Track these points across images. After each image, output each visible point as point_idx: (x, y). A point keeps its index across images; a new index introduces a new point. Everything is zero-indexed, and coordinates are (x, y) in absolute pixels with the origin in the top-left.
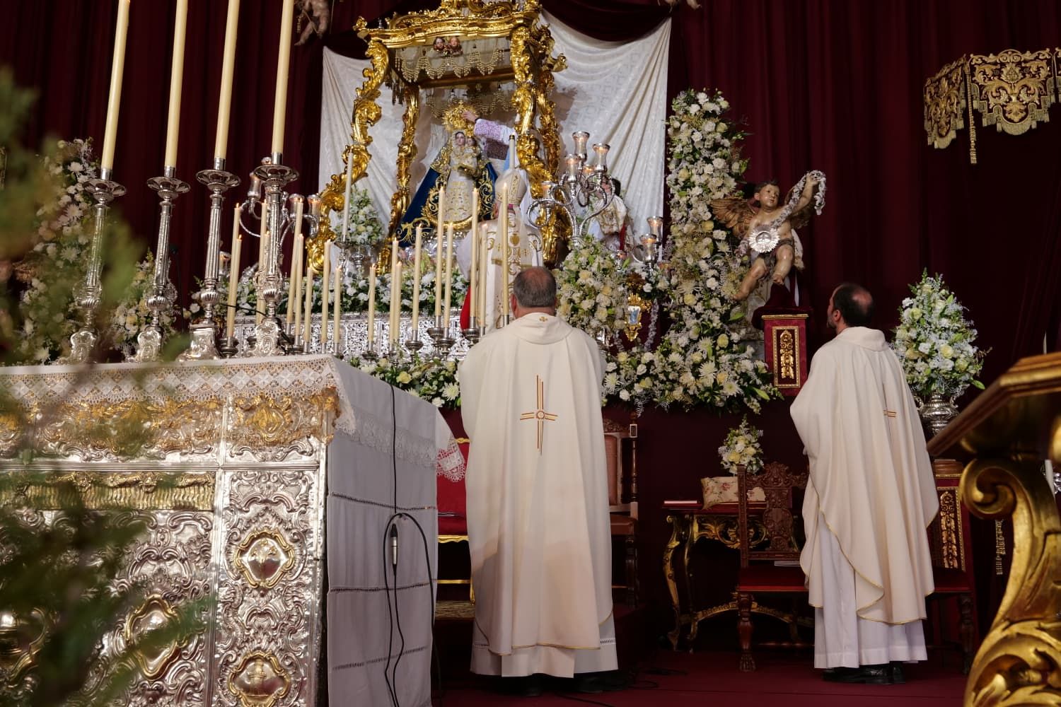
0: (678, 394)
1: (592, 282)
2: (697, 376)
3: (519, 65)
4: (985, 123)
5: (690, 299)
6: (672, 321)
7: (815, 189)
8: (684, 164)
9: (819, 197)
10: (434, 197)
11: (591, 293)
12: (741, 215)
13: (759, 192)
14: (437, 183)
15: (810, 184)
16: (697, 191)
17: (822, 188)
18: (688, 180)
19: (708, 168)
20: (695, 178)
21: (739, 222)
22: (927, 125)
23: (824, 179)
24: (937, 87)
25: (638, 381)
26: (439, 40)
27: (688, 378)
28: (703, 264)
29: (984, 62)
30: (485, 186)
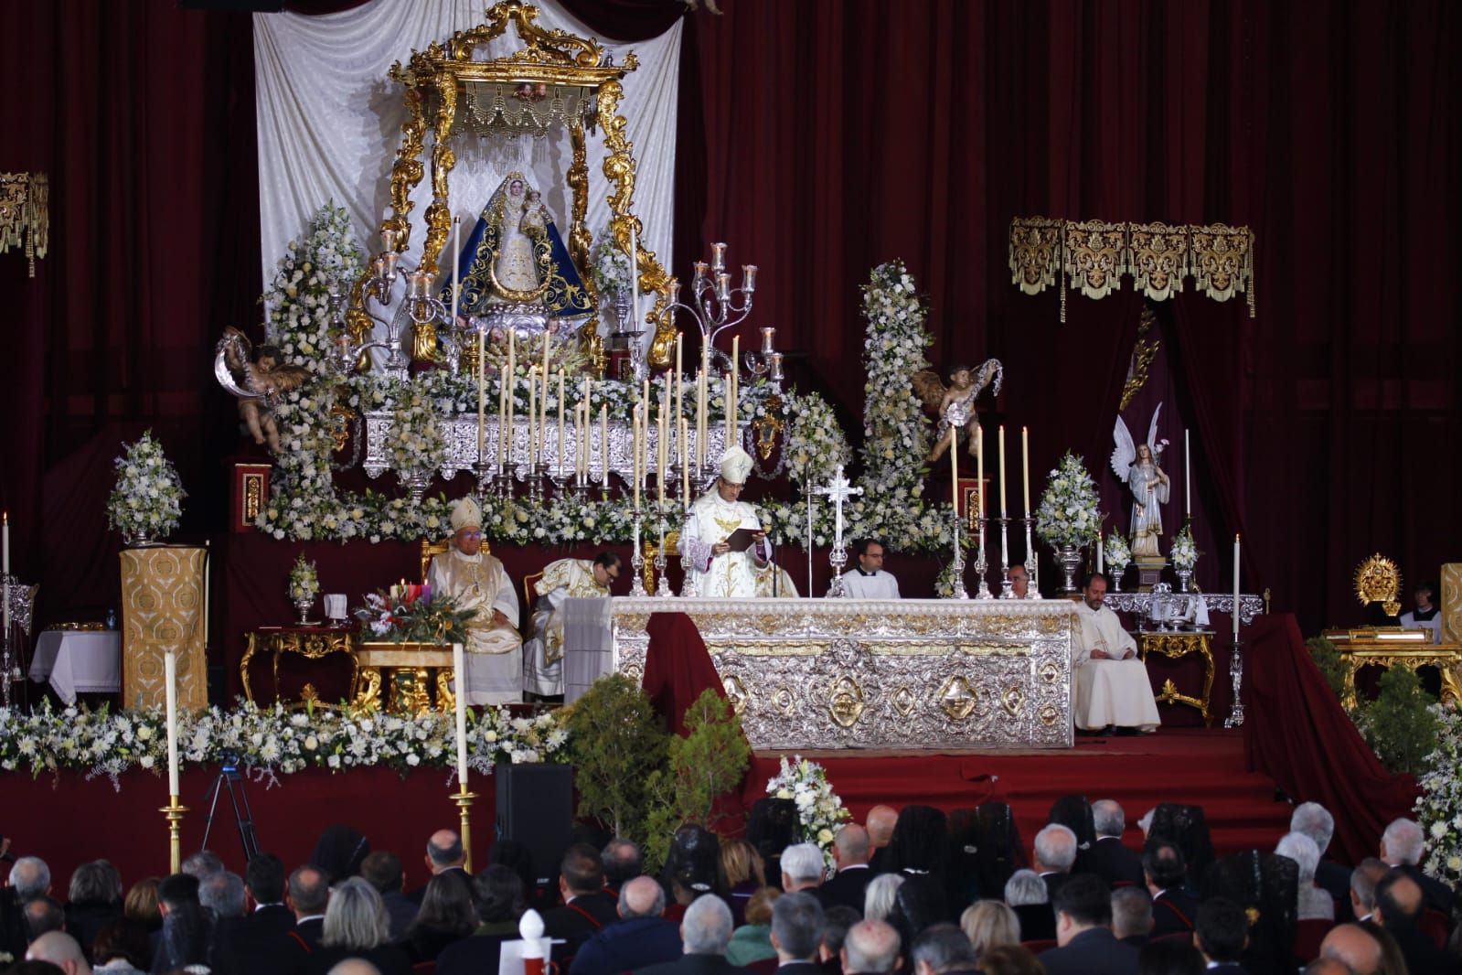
0: (906, 541)
1: (825, 439)
2: (918, 525)
3: (613, 128)
4: (1073, 286)
5: (890, 455)
6: (869, 469)
7: (995, 376)
8: (887, 335)
9: (997, 383)
10: (482, 252)
11: (828, 449)
12: (930, 385)
13: (955, 373)
14: (485, 235)
15: (992, 371)
16: (899, 362)
17: (1000, 376)
18: (891, 350)
19: (909, 344)
20: (898, 350)
21: (928, 391)
22: (1012, 264)
23: (1001, 368)
24: (1028, 233)
25: (877, 529)
26: (528, 87)
27: (913, 529)
28: (902, 426)
29: (1076, 229)
30: (541, 246)
